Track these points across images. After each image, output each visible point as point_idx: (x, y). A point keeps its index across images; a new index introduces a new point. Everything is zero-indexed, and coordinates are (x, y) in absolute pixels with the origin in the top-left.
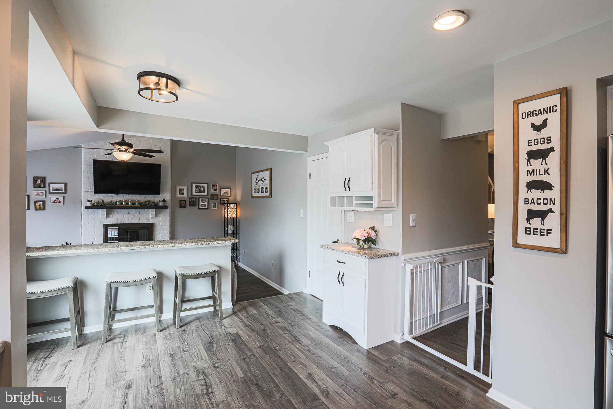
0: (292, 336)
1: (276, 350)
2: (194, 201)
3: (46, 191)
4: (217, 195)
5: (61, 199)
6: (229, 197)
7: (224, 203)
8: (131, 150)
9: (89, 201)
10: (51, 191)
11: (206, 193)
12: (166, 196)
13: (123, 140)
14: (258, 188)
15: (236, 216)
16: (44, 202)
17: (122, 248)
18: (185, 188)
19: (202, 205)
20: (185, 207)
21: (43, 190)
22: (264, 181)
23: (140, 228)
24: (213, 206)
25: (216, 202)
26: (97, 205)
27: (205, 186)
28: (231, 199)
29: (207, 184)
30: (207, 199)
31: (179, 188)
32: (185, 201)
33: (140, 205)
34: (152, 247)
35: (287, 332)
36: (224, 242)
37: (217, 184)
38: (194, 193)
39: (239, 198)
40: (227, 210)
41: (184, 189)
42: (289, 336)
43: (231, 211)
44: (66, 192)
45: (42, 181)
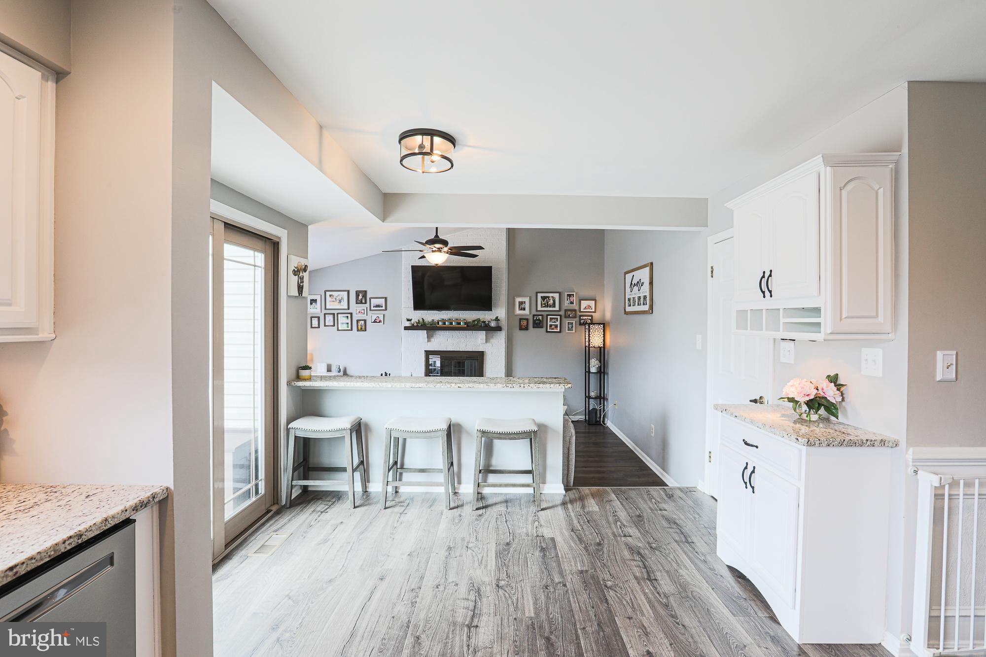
0: (645, 567)
1: (606, 586)
2: (539, 320)
3: (367, 308)
4: (575, 310)
5: (381, 318)
6: (593, 314)
7: (584, 324)
8: (446, 249)
9: (408, 320)
10: (372, 308)
11: (557, 308)
12: (499, 312)
13: (437, 236)
14: (634, 298)
15: (604, 344)
16: (365, 321)
17: (407, 384)
18: (527, 300)
19: (551, 326)
20: (526, 328)
21: (363, 306)
22: (642, 285)
23: (467, 357)
24: (568, 327)
25: (572, 322)
26: (418, 326)
27: (556, 296)
28: (597, 316)
29: (560, 293)
30: (559, 317)
31: (518, 300)
32: (527, 320)
33: (466, 326)
34: (443, 387)
35: (637, 558)
36: (548, 385)
37: (574, 293)
38: (539, 308)
39: (608, 316)
40: (589, 335)
41: (525, 302)
42: (638, 566)
43: (594, 336)
44: (386, 309)
45: (364, 296)
